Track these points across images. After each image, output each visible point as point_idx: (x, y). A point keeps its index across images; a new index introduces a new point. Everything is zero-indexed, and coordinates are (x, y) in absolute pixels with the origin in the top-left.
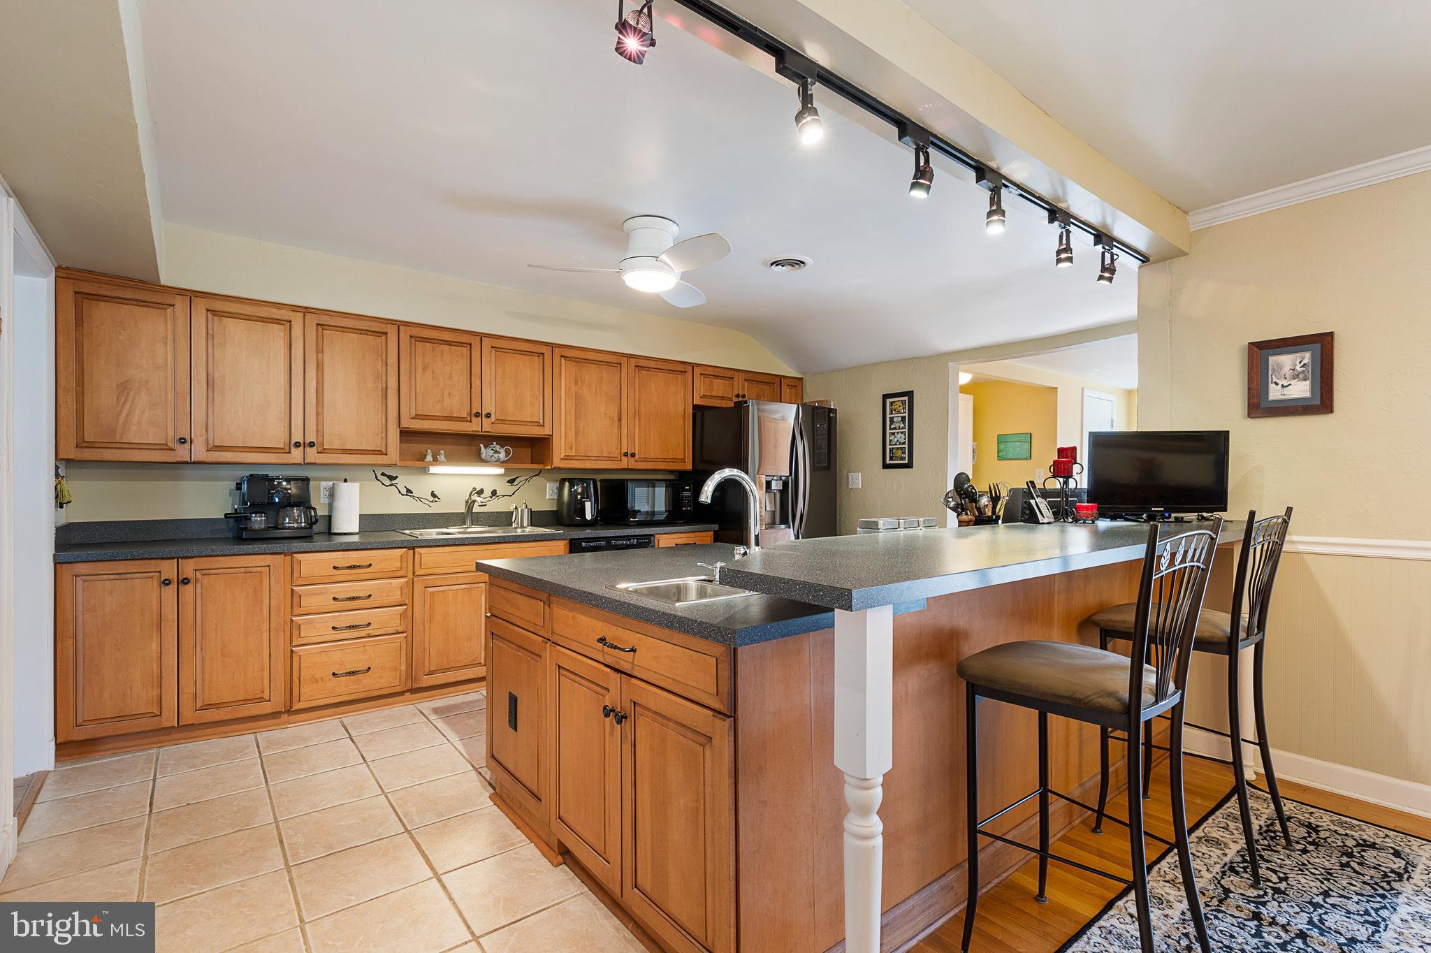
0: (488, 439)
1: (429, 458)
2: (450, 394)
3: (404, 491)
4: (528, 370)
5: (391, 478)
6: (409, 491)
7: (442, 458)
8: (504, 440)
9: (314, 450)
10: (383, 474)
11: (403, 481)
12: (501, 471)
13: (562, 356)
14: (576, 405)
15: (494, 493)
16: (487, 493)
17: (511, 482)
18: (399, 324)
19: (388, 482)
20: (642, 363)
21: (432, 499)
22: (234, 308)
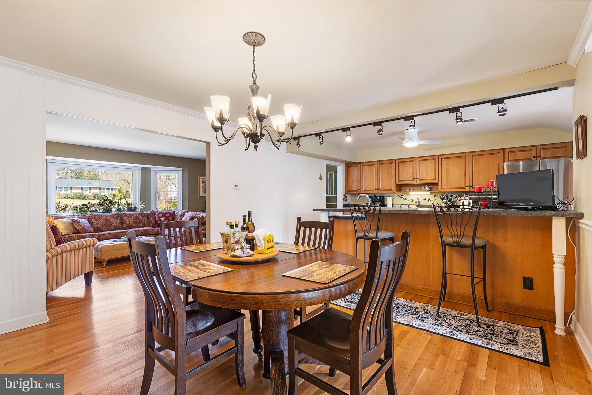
0: (424, 185)
1: (408, 190)
2: (408, 175)
3: (405, 199)
4: (430, 164)
5: (402, 196)
6: (406, 199)
7: (411, 190)
8: (428, 185)
9: (379, 190)
10: (400, 195)
11: (404, 197)
12: (429, 193)
13: (442, 158)
14: (447, 172)
15: (429, 199)
16: (427, 199)
17: (435, 196)
18: (396, 160)
19: (401, 197)
20: (475, 154)
21: (412, 201)
22: (366, 164)
